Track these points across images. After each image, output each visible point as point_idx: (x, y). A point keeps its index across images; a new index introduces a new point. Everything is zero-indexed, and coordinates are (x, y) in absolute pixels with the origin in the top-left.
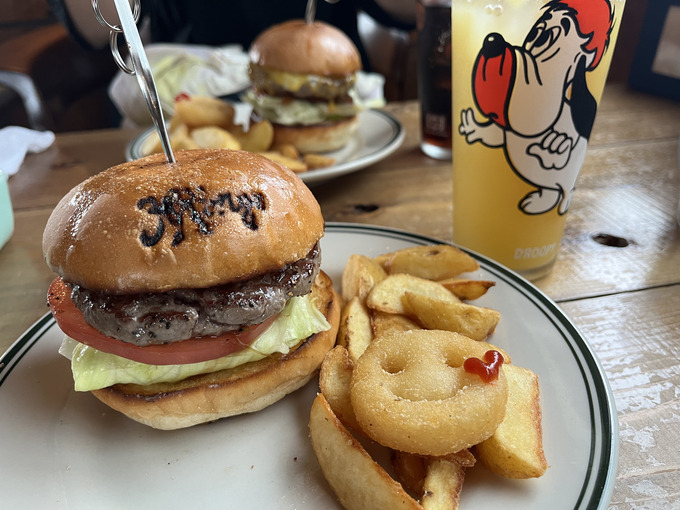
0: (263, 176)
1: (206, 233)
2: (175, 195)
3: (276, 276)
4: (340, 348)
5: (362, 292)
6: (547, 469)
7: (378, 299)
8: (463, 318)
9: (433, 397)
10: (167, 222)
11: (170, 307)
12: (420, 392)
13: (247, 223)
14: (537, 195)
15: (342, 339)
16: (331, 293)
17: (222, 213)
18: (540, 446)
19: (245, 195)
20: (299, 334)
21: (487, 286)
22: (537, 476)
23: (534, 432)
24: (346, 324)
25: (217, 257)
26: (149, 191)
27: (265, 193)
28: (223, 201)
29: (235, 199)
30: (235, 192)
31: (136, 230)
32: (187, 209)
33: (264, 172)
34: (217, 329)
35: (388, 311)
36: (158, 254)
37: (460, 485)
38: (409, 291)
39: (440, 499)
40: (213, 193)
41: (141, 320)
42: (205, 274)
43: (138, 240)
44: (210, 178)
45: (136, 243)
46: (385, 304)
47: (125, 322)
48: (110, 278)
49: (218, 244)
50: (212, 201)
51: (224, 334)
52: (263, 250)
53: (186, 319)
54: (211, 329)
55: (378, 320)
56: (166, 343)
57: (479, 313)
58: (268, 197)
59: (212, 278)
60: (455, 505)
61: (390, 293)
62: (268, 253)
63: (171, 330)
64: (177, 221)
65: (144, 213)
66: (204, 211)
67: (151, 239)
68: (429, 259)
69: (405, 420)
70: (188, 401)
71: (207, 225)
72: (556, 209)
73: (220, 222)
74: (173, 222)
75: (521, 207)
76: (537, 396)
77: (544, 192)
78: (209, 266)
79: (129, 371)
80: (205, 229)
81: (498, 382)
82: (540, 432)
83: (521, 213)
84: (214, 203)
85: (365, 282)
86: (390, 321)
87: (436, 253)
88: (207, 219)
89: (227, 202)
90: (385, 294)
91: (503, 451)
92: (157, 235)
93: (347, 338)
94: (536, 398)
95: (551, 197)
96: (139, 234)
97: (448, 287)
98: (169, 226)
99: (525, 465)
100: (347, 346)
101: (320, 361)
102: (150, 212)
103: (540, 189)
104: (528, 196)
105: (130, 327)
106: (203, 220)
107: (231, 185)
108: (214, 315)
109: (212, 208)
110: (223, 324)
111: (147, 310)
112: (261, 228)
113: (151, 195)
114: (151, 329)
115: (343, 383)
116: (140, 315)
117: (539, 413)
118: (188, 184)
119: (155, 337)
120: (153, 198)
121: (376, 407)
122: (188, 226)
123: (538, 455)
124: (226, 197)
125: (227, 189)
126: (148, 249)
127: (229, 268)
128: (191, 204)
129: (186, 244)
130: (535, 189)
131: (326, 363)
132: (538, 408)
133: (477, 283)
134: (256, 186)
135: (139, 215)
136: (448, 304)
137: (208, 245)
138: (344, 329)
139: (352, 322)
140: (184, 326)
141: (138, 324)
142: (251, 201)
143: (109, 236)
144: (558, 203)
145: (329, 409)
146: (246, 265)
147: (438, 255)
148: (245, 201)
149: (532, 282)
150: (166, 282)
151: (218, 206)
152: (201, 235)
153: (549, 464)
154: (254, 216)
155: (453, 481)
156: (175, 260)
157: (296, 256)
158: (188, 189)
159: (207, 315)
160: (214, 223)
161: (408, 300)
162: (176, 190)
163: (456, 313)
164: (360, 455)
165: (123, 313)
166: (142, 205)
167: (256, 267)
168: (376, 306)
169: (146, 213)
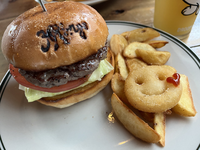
0: (84, 14)
1: (67, 44)
2: (51, 28)
3: (95, 55)
4: (117, 74)
5: (121, 50)
6: (197, 113)
7: (127, 53)
8: (159, 57)
9: (157, 94)
10: (50, 41)
11: (58, 74)
12: (152, 92)
13: (82, 36)
14: (189, 8)
15: (117, 70)
16: (111, 53)
17: (72, 34)
18: (193, 105)
19: (79, 24)
20: (104, 73)
21: (165, 43)
22: (194, 116)
23: (190, 100)
24: (117, 64)
25: (73, 53)
26: (40, 28)
27: (87, 22)
28: (71, 28)
29: (76, 27)
30: (75, 23)
31: (39, 46)
32: (57, 34)
33: (84, 12)
34: (77, 78)
35: (131, 57)
36: (50, 55)
37: (165, 119)
38: (138, 48)
39: (160, 126)
40: (66, 25)
41: (48, 80)
42: (69, 60)
43: (41, 50)
44: (64, 18)
45: (40, 51)
46: (130, 54)
47: (42, 82)
48: (33, 66)
49: (72, 48)
50: (67, 29)
51: (79, 79)
52: (89, 47)
53: (65, 78)
54: (74, 79)
55: (128, 61)
56: (58, 86)
57: (164, 55)
58: (88, 24)
59: (72, 61)
60: (165, 127)
61: (131, 50)
62: (92, 48)
63: (60, 82)
64: (54, 40)
65: (40, 38)
66: (65, 34)
67: (46, 49)
68: (143, 34)
69: (149, 103)
70: (68, 100)
71: (67, 40)
72: (195, 13)
73: (72, 38)
74: (53, 40)
75: (182, 13)
76: (189, 85)
77: (192, 6)
78: (70, 57)
79: (46, 94)
80: (66, 42)
81: (180, 86)
82: (192, 100)
83: (182, 15)
84: (68, 29)
85: (121, 46)
86: (132, 60)
87: (144, 31)
88: (66, 37)
89: (72, 28)
90: (129, 51)
91: (181, 108)
92: (48, 47)
93: (118, 69)
94: (188, 86)
95: (194, 8)
96: (40, 47)
97: (151, 45)
98: (52, 42)
99: (189, 113)
100: (119, 72)
101: (110, 79)
102: (43, 37)
103: (190, 5)
104: (185, 9)
105: (44, 83)
106: (65, 38)
107: (73, 20)
108: (75, 74)
109: (67, 32)
110: (78, 77)
111: (49, 76)
112: (88, 38)
113: (41, 29)
114: (53, 83)
115: (120, 86)
116: (47, 78)
117: (190, 92)
118: (56, 22)
119: (54, 85)
120: (42, 30)
121: (137, 99)
122: (59, 41)
123: (193, 108)
124: (72, 26)
125: (72, 22)
126: (45, 53)
127: (78, 56)
128: (58, 31)
129: (60, 49)
130: (189, 5)
131: (113, 80)
132: (190, 90)
133: (162, 43)
134: (83, 19)
135: (39, 39)
136: (154, 53)
137: (69, 48)
138: (117, 66)
139: (119, 63)
140: (65, 80)
141: (47, 82)
142: (82, 27)
143: (28, 50)
144: (196, 10)
145: (119, 99)
146: (84, 54)
147: (146, 32)
148: (80, 27)
149: (181, 40)
150: (55, 65)
151: (69, 31)
152: (65, 45)
153: (197, 112)
154: (84, 33)
155: (163, 118)
156: (57, 57)
157: (101, 46)
158: (56, 25)
159: (72, 74)
160: (69, 39)
161: (138, 52)
162: (51, 26)
163: (157, 56)
164: (132, 114)
165: (41, 78)
166: (38, 34)
167: (88, 54)
168: (127, 56)
169: (41, 38)
